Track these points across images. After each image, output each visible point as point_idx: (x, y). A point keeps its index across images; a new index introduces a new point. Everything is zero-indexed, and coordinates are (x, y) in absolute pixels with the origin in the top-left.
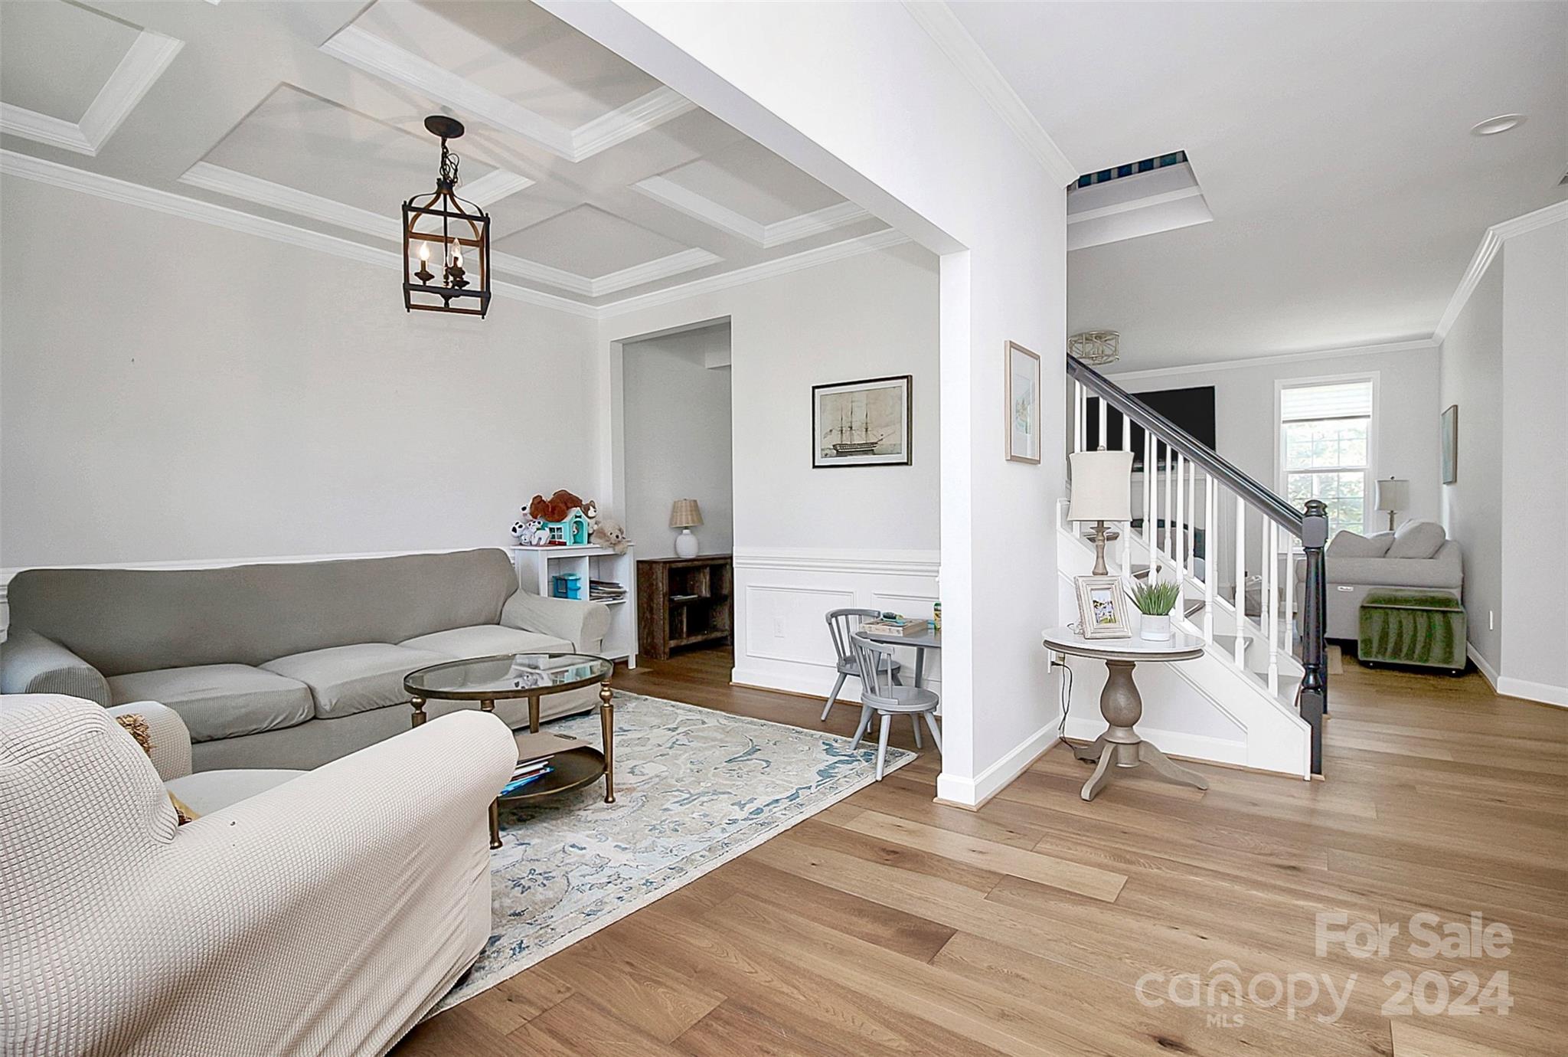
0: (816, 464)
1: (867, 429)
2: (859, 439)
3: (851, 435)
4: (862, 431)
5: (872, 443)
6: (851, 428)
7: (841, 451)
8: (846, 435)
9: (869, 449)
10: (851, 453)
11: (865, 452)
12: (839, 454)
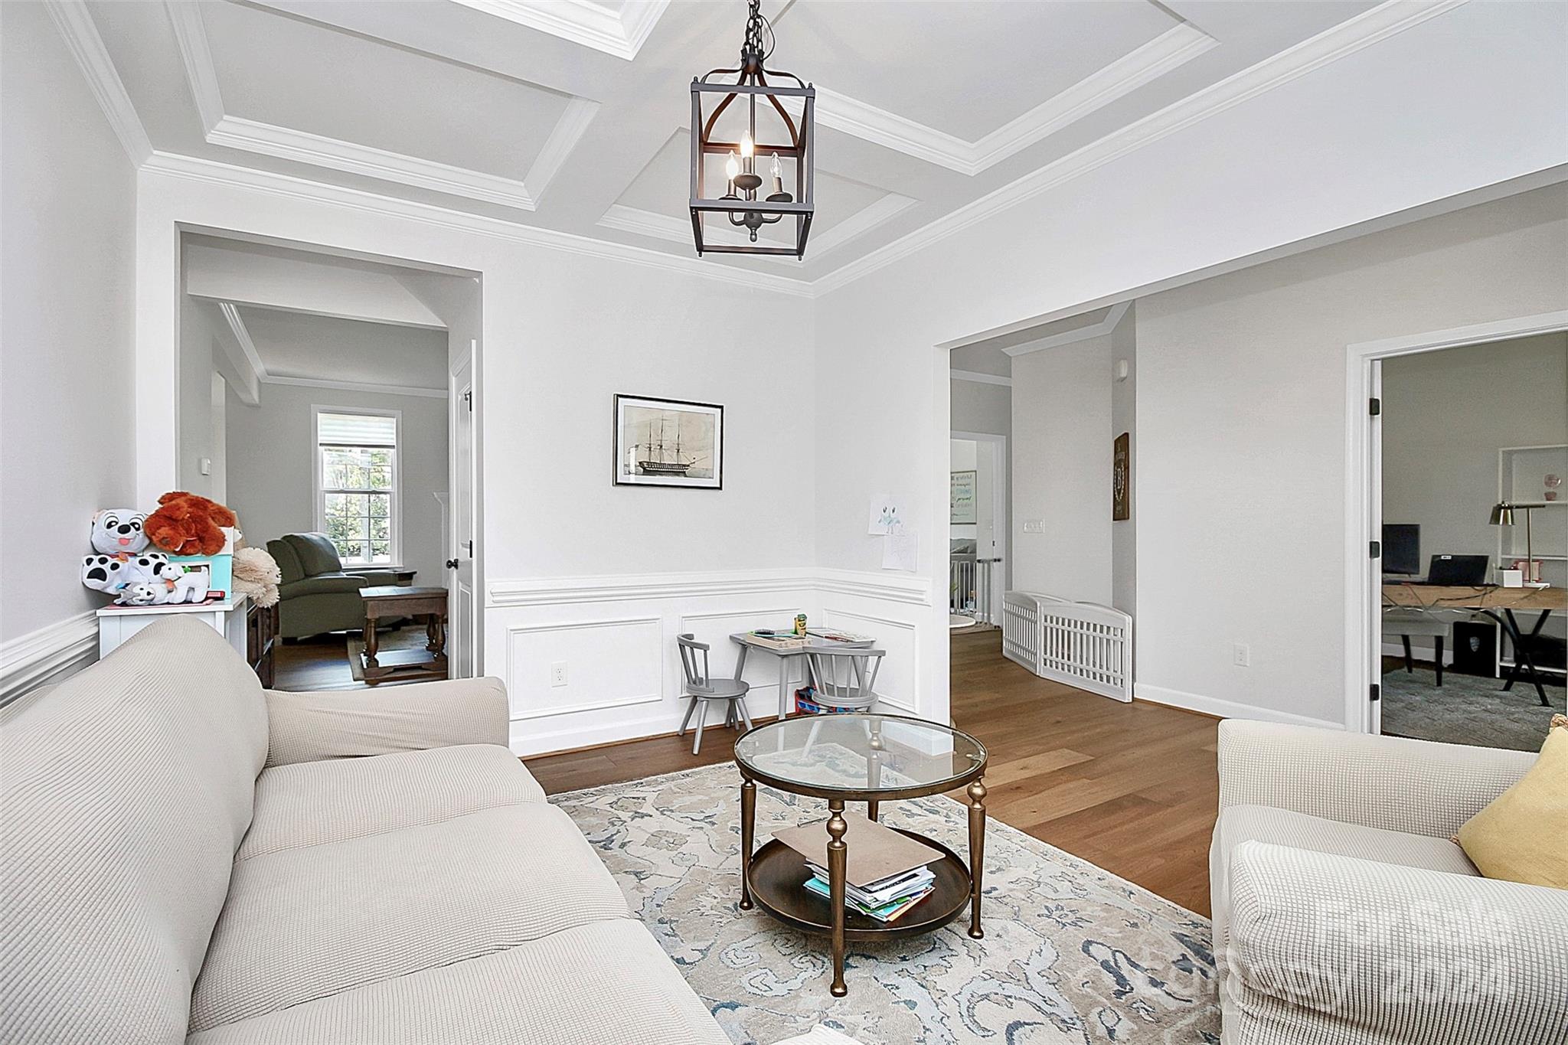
0: (618, 481)
1: (678, 450)
2: (669, 459)
3: (661, 454)
4: (672, 451)
5: (684, 465)
6: (661, 447)
7: (648, 469)
8: (656, 452)
9: (680, 470)
10: (660, 473)
11: (677, 474)
12: (646, 472)
